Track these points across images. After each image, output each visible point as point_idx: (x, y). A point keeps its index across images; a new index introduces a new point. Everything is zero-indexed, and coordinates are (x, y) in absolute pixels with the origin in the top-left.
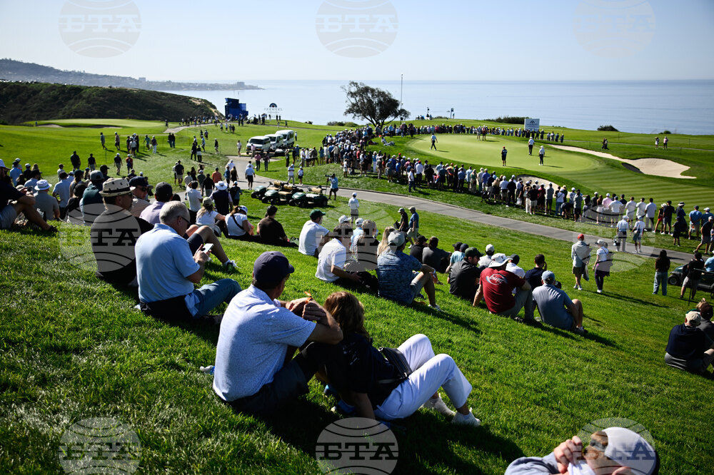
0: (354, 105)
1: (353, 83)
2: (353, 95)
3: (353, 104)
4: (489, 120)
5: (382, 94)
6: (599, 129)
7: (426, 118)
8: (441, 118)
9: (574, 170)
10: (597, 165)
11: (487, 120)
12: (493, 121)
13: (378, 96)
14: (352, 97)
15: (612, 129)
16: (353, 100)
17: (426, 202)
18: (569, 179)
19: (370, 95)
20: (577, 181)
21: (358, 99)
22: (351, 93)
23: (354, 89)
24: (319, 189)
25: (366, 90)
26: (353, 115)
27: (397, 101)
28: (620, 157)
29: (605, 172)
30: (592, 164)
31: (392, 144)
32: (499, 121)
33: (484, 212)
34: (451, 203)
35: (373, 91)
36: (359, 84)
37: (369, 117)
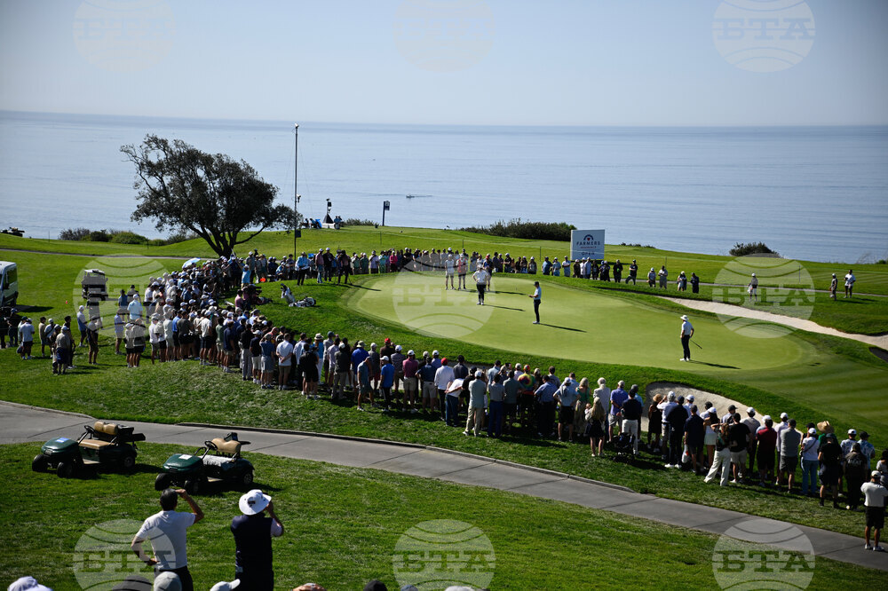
0: (156, 194)
1: (155, 140)
2: (153, 169)
3: (154, 191)
4: (473, 230)
5: (233, 169)
6: (733, 252)
7: (324, 225)
8: (357, 223)
9: (766, 366)
10: (814, 355)
11: (468, 230)
12: (483, 231)
13: (219, 173)
14: (150, 174)
15: (763, 250)
16: (154, 182)
17: (474, 462)
18: (773, 393)
19: (201, 173)
20: (791, 395)
21: (167, 180)
22: (149, 164)
23: (156, 156)
24: (232, 443)
25: (192, 158)
26: (157, 220)
27: (268, 186)
28: (839, 329)
29: (840, 371)
30: (801, 350)
31: (309, 304)
32: (499, 231)
33: (634, 488)
34: (544, 466)
35: (207, 161)
36: (171, 144)
37: (197, 226)
